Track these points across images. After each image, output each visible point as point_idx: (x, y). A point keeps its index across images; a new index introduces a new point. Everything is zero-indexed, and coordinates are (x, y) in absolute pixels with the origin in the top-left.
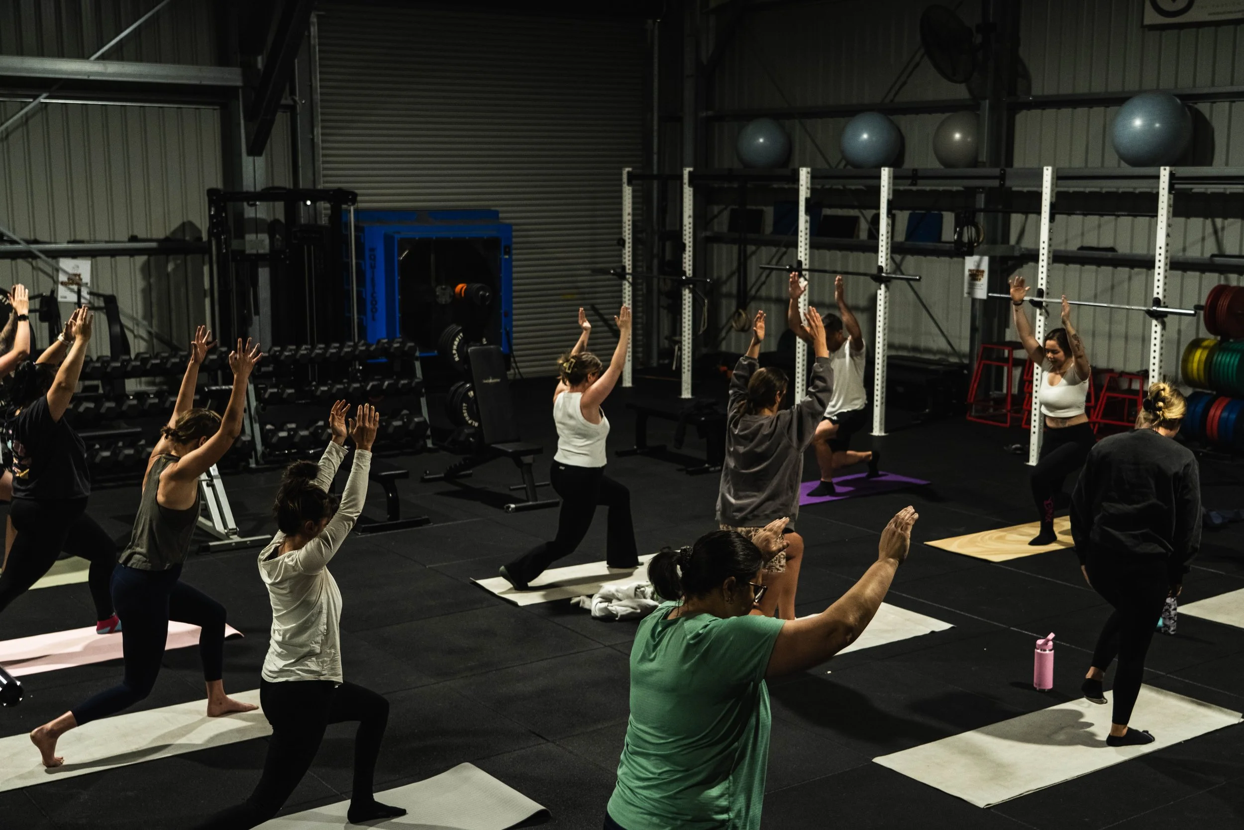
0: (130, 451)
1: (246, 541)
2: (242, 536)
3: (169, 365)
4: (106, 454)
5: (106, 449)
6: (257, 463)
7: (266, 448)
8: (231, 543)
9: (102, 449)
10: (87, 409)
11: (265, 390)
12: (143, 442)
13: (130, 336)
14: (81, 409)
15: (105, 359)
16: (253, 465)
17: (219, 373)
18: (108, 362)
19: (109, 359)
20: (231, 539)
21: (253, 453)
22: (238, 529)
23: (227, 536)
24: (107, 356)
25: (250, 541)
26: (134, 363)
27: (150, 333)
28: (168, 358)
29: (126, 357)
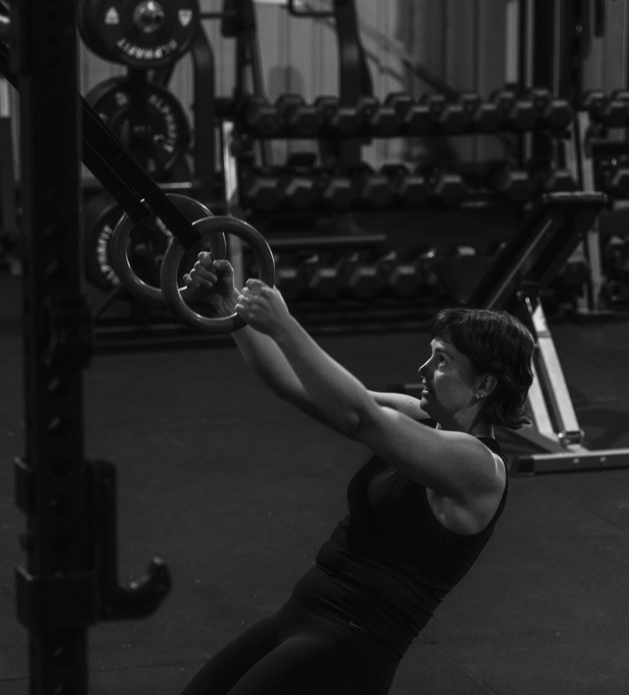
0: (369, 272)
1: (599, 457)
2: (590, 447)
3: (444, 117)
4: (329, 273)
5: (329, 264)
6: (591, 305)
7: (609, 280)
8: (571, 459)
9: (322, 264)
10: (300, 190)
11: (613, 170)
12: (392, 256)
13: (373, 68)
14: (291, 190)
15: (330, 102)
16: (584, 310)
17: (528, 137)
18: (334, 108)
19: (335, 102)
20: (570, 451)
21: (585, 287)
22: (582, 433)
23: (562, 445)
24: (332, 98)
25: (608, 457)
26: (384, 111)
27: (406, 64)
28: (442, 106)
29: (368, 101)
